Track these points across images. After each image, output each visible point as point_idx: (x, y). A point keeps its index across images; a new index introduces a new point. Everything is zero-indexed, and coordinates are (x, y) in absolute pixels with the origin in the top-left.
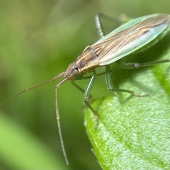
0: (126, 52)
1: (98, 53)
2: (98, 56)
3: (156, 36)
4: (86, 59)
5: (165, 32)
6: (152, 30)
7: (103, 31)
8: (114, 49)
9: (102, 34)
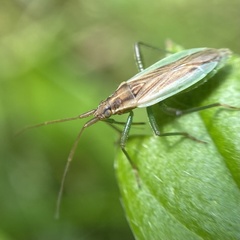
0: (169, 92)
1: (135, 92)
2: (135, 95)
3: (204, 75)
4: (122, 98)
5: (215, 71)
6: (199, 67)
7: (143, 63)
8: (155, 89)
9: (141, 66)
